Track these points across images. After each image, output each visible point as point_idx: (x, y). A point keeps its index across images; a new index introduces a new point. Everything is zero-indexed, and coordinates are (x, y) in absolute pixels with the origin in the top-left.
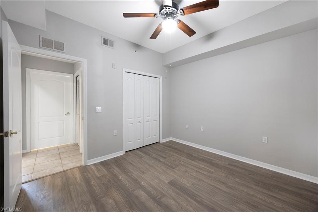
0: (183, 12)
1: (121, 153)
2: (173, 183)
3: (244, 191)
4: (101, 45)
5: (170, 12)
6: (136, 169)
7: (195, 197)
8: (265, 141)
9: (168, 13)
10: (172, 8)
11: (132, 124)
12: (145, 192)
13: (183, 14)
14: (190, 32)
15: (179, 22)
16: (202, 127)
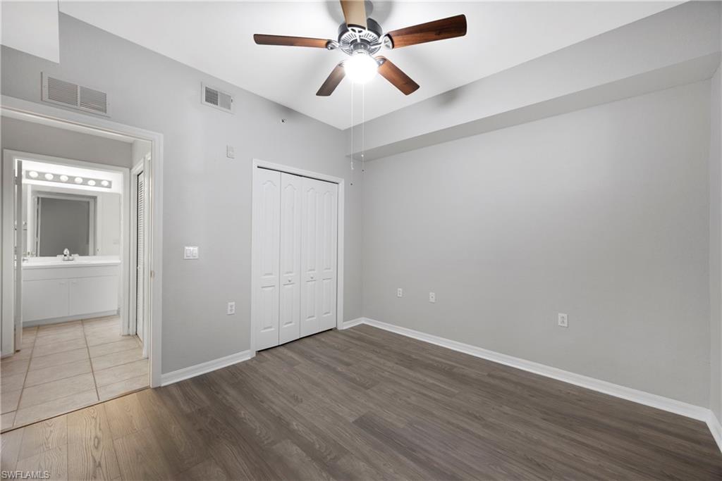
0: (390, 41)
1: (246, 356)
2: (365, 423)
3: (519, 433)
4: (201, 103)
5: (361, 40)
6: (279, 392)
7: (414, 451)
8: (563, 322)
9: (359, 41)
10: (366, 32)
11: (273, 286)
12: (299, 446)
13: (391, 45)
14: (407, 85)
15: (381, 62)
16: (432, 294)
